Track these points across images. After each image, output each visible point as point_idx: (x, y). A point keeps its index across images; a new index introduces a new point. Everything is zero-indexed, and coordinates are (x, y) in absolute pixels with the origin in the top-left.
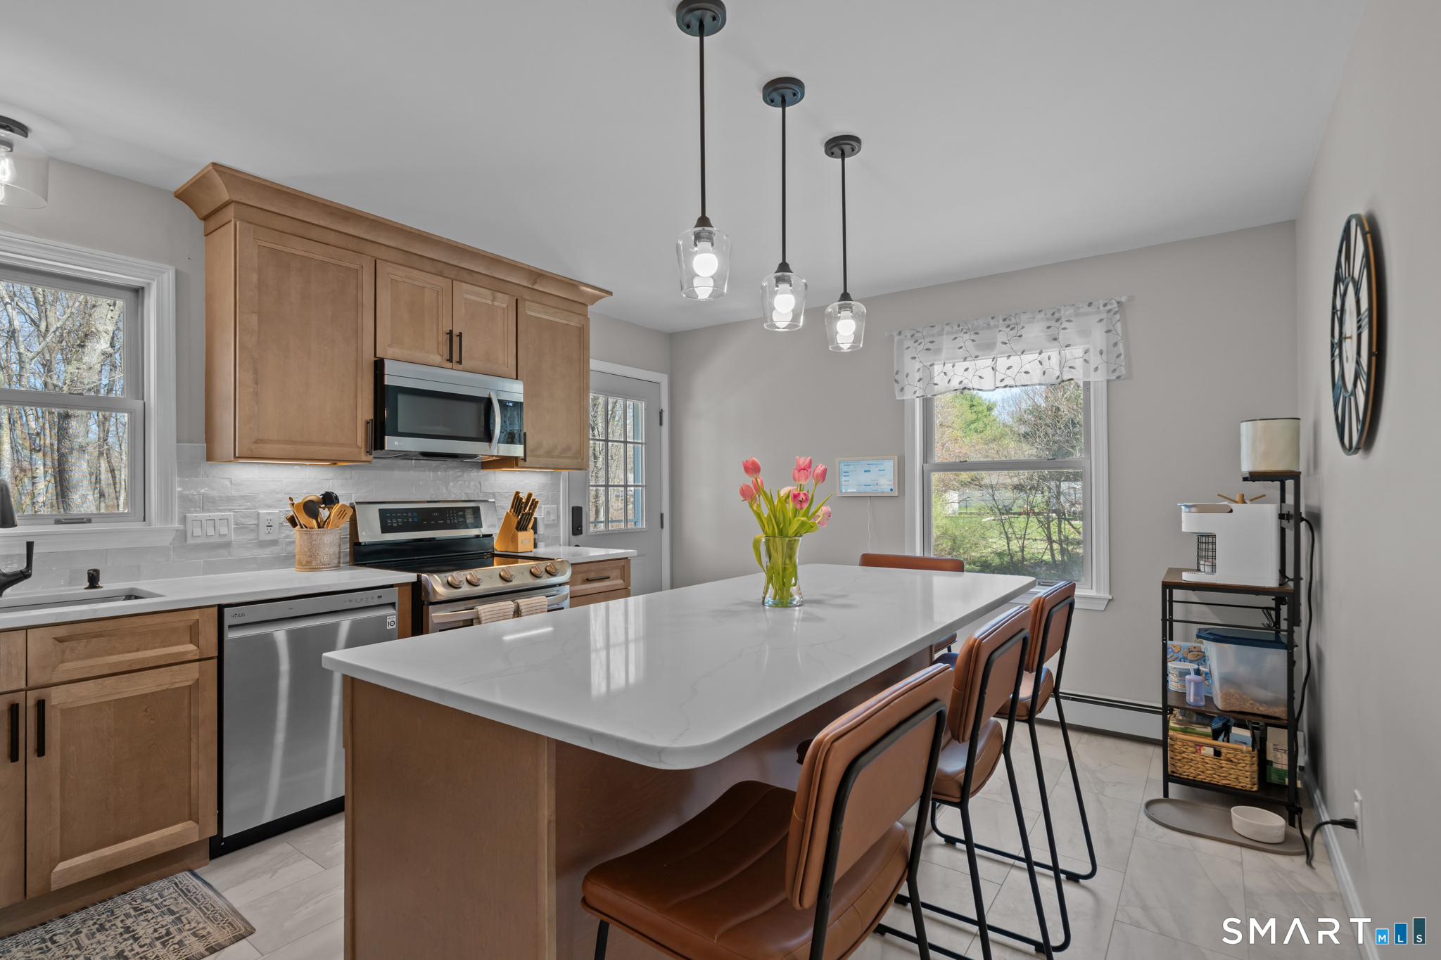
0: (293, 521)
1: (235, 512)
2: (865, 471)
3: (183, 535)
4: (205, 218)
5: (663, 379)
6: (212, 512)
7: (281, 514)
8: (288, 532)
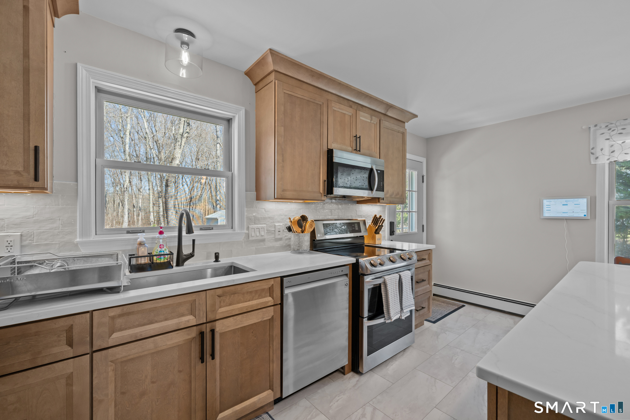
0: (289, 229)
1: (267, 225)
2: (563, 205)
3: (248, 235)
4: (256, 85)
5: (424, 160)
6: (259, 225)
7: (283, 226)
8: (286, 234)
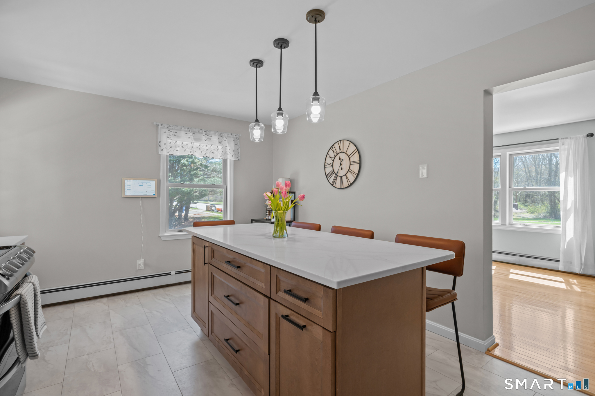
2: (140, 185)
